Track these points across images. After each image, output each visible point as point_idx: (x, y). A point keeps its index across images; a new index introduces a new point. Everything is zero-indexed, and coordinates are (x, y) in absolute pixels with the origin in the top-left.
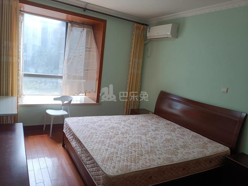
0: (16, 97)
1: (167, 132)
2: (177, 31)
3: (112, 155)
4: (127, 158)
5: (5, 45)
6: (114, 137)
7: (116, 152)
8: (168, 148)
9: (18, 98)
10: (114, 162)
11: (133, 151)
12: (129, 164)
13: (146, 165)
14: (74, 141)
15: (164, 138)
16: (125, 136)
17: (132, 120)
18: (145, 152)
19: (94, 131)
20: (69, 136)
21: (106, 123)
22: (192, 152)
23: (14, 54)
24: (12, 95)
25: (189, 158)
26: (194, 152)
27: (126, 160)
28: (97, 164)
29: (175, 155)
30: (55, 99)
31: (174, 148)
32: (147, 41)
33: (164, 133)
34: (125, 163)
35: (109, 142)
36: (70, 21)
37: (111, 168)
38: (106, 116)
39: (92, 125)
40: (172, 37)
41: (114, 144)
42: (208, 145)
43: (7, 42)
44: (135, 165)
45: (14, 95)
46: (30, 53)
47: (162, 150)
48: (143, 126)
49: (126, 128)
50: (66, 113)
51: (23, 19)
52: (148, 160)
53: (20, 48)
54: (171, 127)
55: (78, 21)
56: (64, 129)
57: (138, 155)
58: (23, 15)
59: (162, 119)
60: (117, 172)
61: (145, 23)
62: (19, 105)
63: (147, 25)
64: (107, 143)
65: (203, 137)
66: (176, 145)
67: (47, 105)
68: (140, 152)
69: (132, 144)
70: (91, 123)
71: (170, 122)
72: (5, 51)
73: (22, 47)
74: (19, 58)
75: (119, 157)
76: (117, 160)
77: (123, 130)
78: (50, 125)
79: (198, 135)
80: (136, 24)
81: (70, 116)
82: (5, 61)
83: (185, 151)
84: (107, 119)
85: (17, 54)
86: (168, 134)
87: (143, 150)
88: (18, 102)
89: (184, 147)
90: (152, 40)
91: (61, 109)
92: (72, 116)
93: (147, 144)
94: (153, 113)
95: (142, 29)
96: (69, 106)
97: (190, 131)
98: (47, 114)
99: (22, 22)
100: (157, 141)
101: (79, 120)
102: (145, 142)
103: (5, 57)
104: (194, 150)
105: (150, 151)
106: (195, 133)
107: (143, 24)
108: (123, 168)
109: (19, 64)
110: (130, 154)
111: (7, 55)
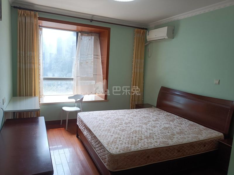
0: (38, 97)
1: (166, 122)
2: (173, 32)
3: (116, 140)
4: (128, 141)
5: (28, 55)
6: (119, 126)
7: (119, 137)
8: (165, 134)
9: (40, 98)
10: (117, 145)
11: (134, 137)
12: (130, 145)
13: (144, 146)
14: (85, 130)
15: (163, 127)
16: (128, 125)
17: (135, 113)
18: (144, 137)
19: (102, 122)
20: (82, 127)
21: (113, 115)
22: (187, 137)
23: (35, 62)
24: (35, 95)
25: (183, 142)
26: (189, 137)
27: (128, 143)
28: (103, 146)
29: (171, 140)
30: (70, 98)
31: (171, 134)
32: (147, 43)
33: (164, 122)
34: (126, 145)
35: (114, 130)
36: (79, 31)
37: (115, 149)
38: (113, 111)
39: (100, 117)
40: (168, 38)
41: (118, 131)
42: (203, 132)
43: (30, 52)
44: (135, 147)
45: (36, 95)
46: (48, 60)
47: (160, 135)
48: (145, 117)
49: (130, 119)
50: (78, 109)
51: (42, 33)
52: (146, 143)
53: (40, 57)
54: (170, 118)
55: (87, 31)
56: (78, 122)
57: (138, 140)
58: (41, 29)
59: (163, 111)
60: (119, 151)
61: (145, 28)
62: (41, 104)
63: (146, 29)
64: (113, 131)
65: (199, 125)
66: (172, 132)
67: (63, 103)
68: (140, 137)
69: (134, 131)
70: (100, 116)
71: (170, 113)
72: (28, 60)
73: (41, 55)
74: (39, 65)
75: (121, 141)
76: (120, 143)
77: (127, 121)
78: (66, 120)
79: (195, 123)
80: (136, 29)
81: (82, 111)
82: (28, 68)
83: (180, 137)
84: (114, 112)
85: (37, 62)
86: (167, 123)
87: (143, 136)
88: (39, 102)
89: (180, 133)
90: (151, 42)
91: (75, 106)
92: (83, 111)
93: (147, 131)
94: (155, 107)
95: (142, 33)
96: (81, 103)
97: (188, 120)
98: (63, 110)
99: (40, 36)
100: (156, 129)
101: (90, 114)
102: (146, 130)
103: (28, 64)
104: (190, 136)
105: (148, 136)
106: (192, 122)
107: (143, 29)
108: (124, 149)
109: (39, 70)
110: (131, 139)
111: (30, 63)
